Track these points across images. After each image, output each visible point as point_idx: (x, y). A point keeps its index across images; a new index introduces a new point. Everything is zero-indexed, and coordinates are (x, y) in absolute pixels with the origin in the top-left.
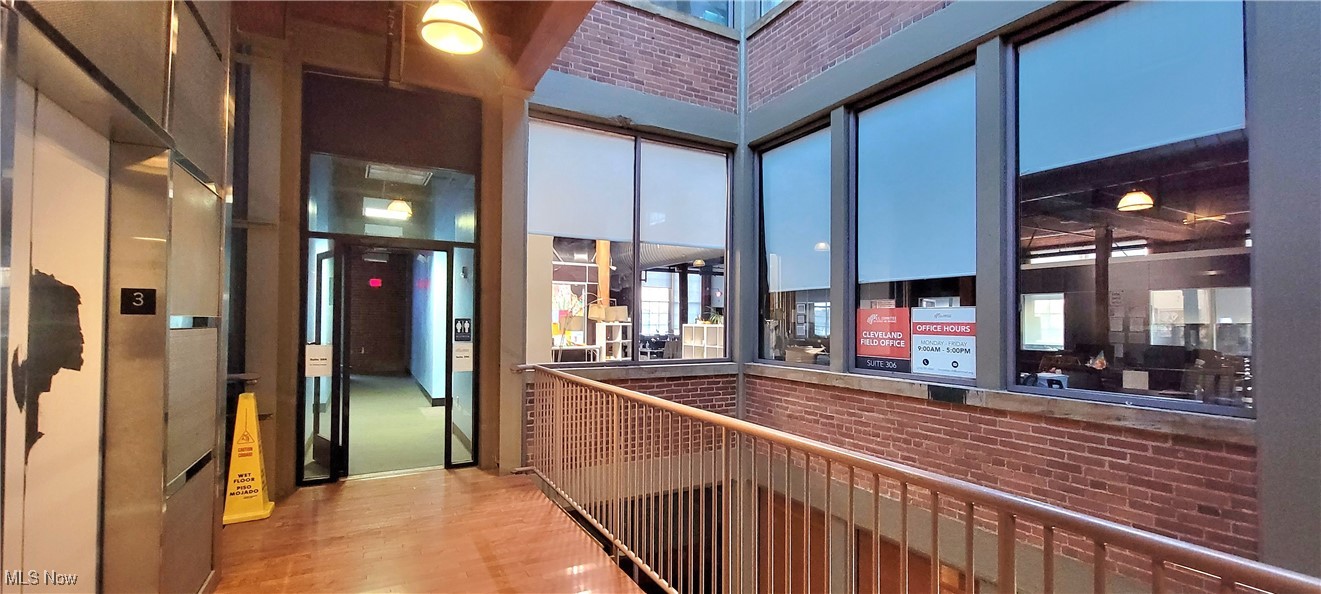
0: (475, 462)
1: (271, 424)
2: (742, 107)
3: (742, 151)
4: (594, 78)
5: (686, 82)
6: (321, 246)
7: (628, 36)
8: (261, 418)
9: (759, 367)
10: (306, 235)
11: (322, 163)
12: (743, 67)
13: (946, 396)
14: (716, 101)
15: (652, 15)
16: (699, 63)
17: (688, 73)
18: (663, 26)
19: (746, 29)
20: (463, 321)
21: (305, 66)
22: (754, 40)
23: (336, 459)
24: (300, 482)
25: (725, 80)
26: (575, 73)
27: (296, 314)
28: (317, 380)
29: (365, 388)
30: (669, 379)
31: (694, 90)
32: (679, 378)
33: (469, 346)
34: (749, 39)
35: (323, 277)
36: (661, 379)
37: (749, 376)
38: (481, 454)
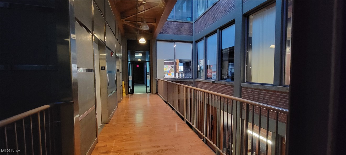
0: (150, 93)
1: (126, 85)
2: (193, 35)
3: (194, 42)
4: (167, 34)
5: (183, 32)
6: (129, 62)
7: (172, 26)
8: (124, 84)
9: (197, 80)
10: (128, 61)
11: (129, 51)
12: (194, 27)
13: (213, 82)
14: (189, 34)
15: (177, 22)
16: (186, 28)
17: (183, 30)
18: (179, 23)
19: (194, 21)
20: (148, 72)
21: (127, 39)
22: (195, 23)
23: (133, 92)
24: (129, 93)
25: (191, 30)
26: (164, 34)
27: (127, 72)
28: (130, 80)
29: (136, 85)
30: (181, 81)
31: (184, 33)
32: (182, 81)
33: (149, 76)
34: (195, 22)
35: (130, 67)
36: (179, 81)
37: (195, 81)
38: (151, 92)
